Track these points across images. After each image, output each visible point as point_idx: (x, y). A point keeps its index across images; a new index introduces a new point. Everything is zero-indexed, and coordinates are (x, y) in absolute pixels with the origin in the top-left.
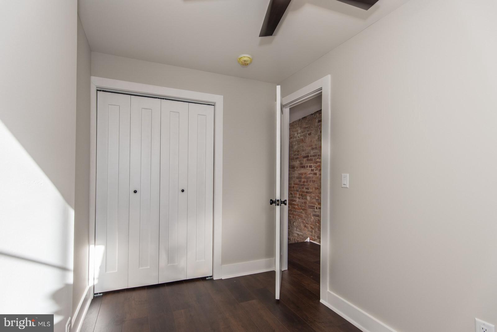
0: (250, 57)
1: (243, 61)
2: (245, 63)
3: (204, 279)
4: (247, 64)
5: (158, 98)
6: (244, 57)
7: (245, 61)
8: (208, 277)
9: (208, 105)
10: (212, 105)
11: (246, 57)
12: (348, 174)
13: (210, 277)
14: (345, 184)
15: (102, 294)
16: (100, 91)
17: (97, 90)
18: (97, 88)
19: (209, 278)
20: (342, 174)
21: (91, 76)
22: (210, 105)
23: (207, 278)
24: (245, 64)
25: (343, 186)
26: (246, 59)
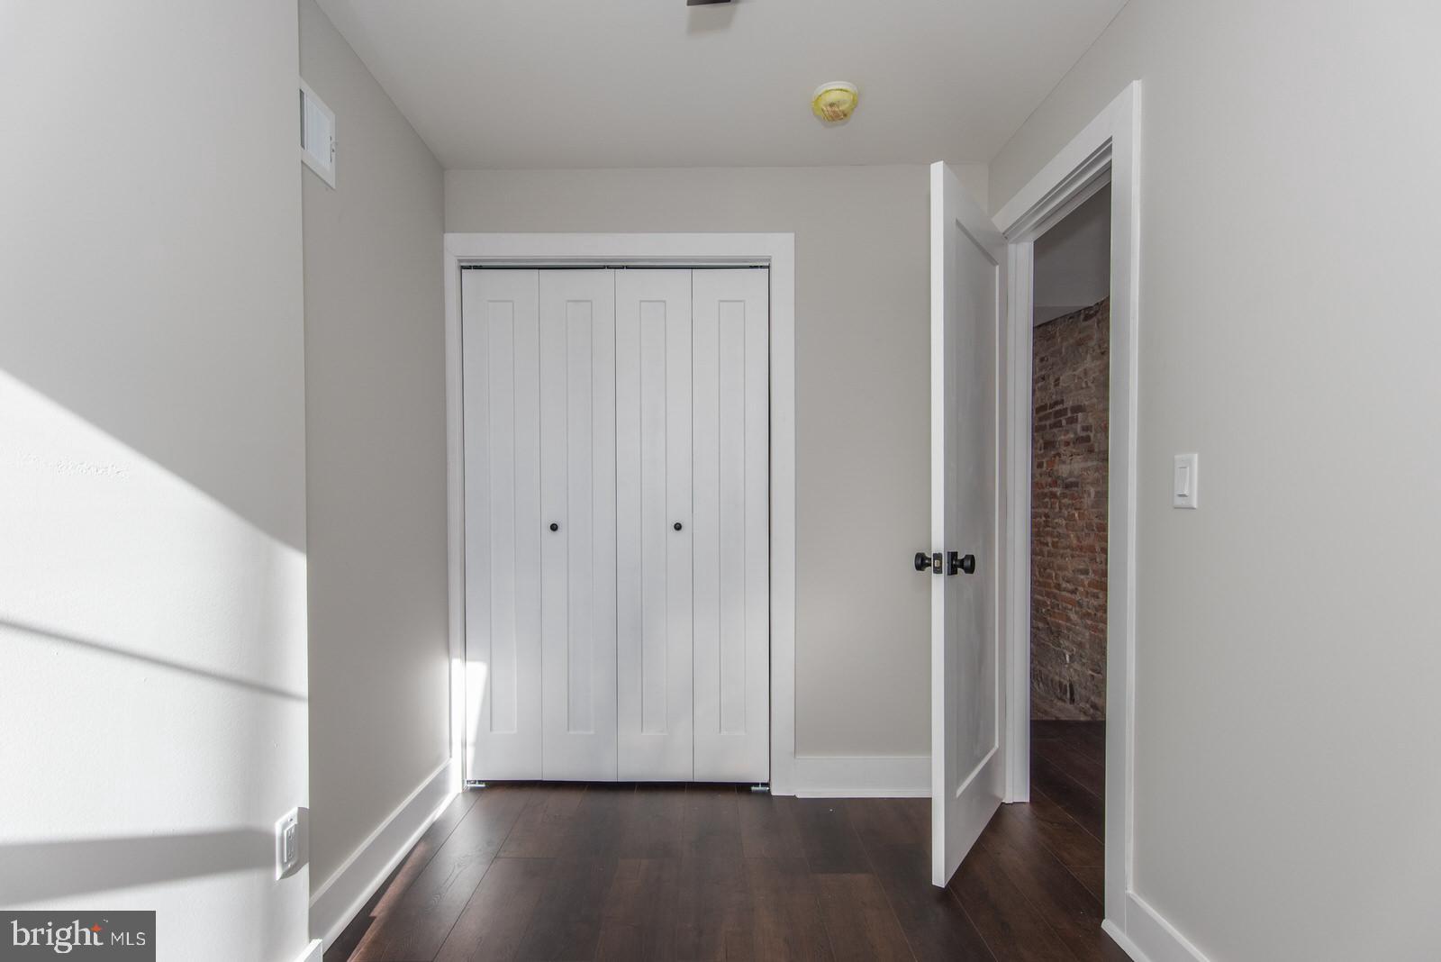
0: (844, 88)
1: (826, 106)
2: (834, 112)
3: (743, 788)
4: (845, 115)
5: (609, 267)
6: (827, 91)
7: (832, 105)
8: (757, 785)
9: (751, 267)
10: (761, 267)
11: (835, 90)
12: (1196, 457)
13: (763, 784)
14: (1184, 496)
15: (483, 785)
16: (469, 268)
17: (463, 267)
18: (460, 261)
19: (760, 788)
20: (1177, 457)
21: (444, 232)
22: (756, 267)
23: (753, 788)
24: (836, 116)
25: (1179, 502)
26: (834, 97)
